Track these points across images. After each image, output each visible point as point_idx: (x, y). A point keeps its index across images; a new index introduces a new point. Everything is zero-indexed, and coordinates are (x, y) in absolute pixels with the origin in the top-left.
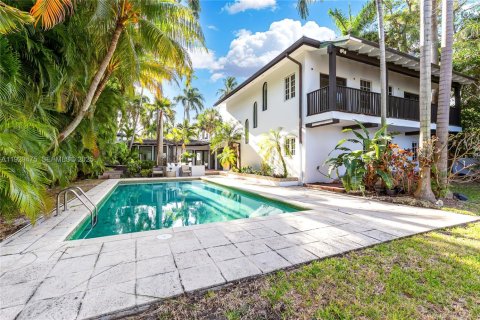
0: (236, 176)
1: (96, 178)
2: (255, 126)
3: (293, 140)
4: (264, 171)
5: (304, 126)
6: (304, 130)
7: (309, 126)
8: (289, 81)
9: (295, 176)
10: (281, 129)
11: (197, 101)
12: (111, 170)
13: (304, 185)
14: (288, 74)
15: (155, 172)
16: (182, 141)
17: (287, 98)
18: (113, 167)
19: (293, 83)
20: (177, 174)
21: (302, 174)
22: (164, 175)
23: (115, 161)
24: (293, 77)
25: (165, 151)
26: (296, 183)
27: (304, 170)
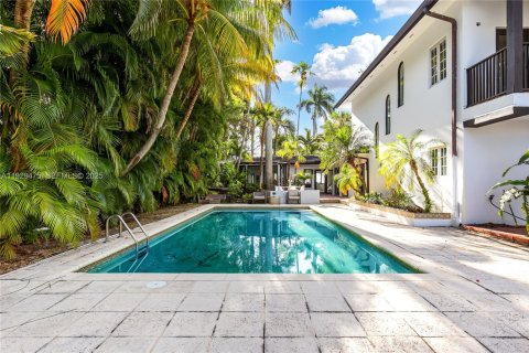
0: (358, 207)
1: (197, 202)
2: (388, 132)
3: (444, 151)
4: (396, 201)
5: (460, 125)
6: (460, 133)
7: (469, 124)
8: (437, 52)
9: (446, 210)
10: (420, 132)
11: (326, 104)
12: (215, 193)
13: (461, 227)
14: (435, 43)
15: (256, 197)
16: (295, 158)
17: (434, 81)
18: (216, 190)
19: (443, 55)
20: (283, 200)
21: (458, 207)
22: (267, 201)
23: (218, 184)
24: (443, 46)
25: (275, 171)
26: (446, 222)
27: (460, 201)
